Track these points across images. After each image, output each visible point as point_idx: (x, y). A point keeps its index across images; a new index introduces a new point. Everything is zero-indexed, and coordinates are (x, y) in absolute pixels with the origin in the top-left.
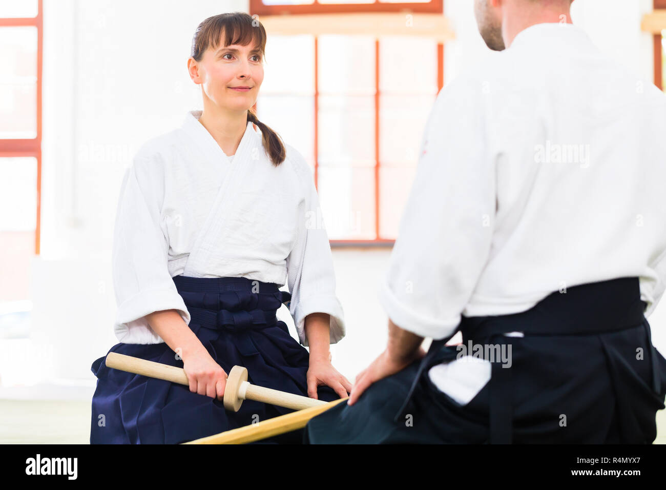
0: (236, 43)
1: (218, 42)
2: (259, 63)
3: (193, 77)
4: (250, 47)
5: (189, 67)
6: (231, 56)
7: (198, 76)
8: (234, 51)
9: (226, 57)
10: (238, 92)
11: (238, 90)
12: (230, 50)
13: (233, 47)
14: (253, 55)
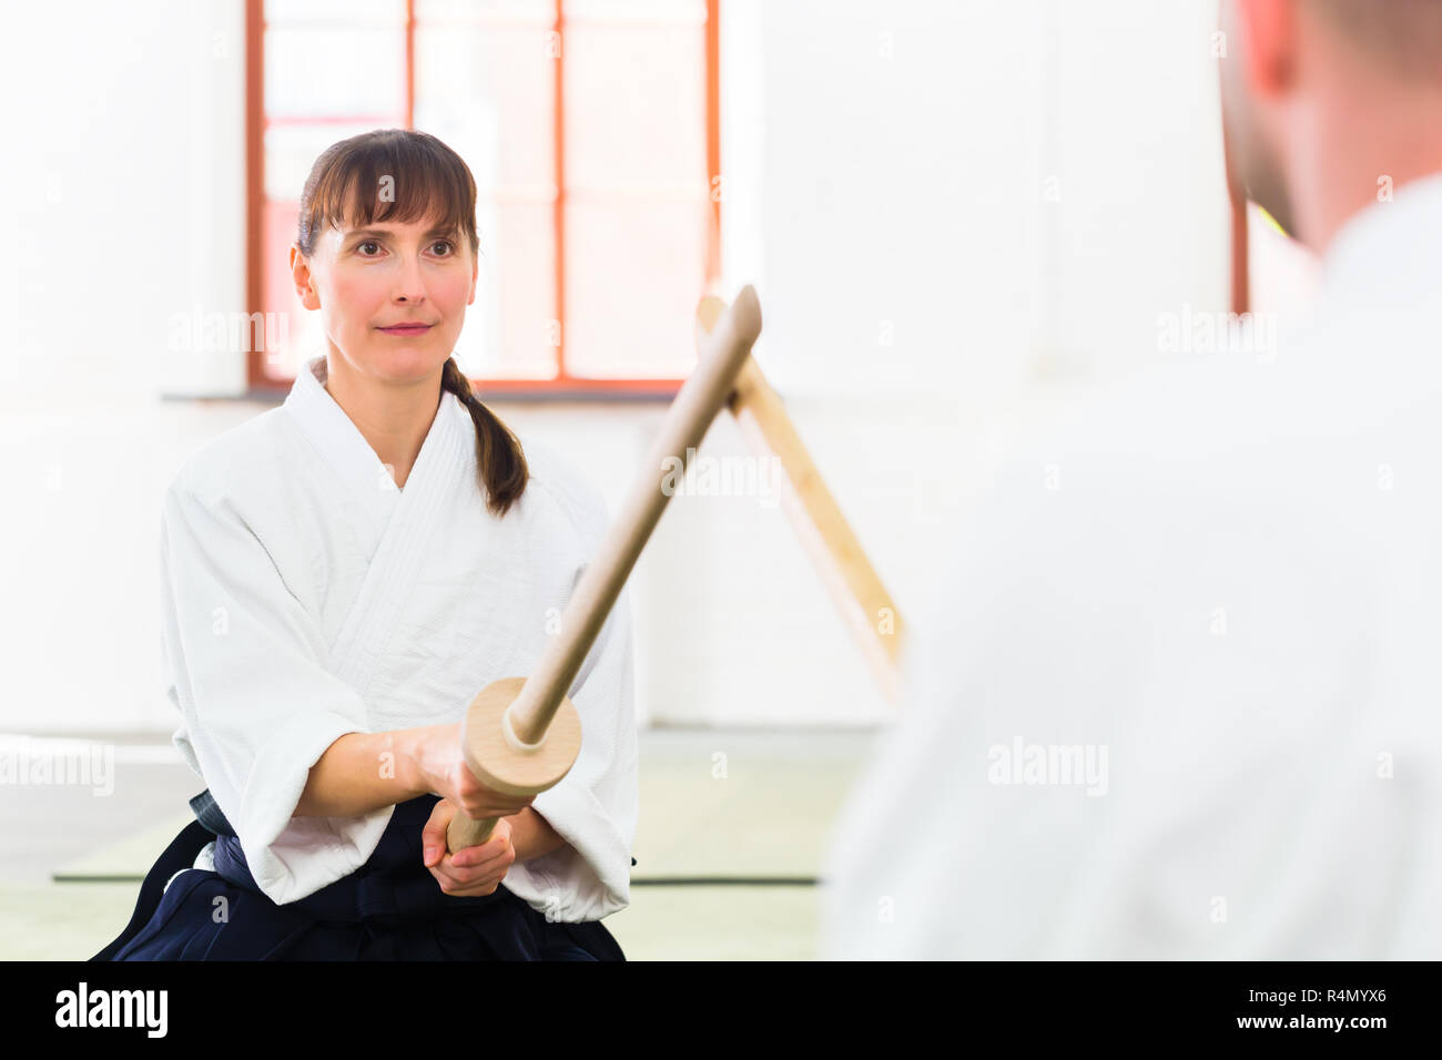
0: (382, 219)
1: (339, 216)
2: (453, 258)
3: (300, 293)
4: (423, 225)
5: (292, 265)
6: (372, 246)
7: (310, 290)
8: (383, 235)
9: (362, 249)
10: (398, 337)
11: (395, 334)
12: (370, 232)
13: (376, 226)
14: (435, 241)
